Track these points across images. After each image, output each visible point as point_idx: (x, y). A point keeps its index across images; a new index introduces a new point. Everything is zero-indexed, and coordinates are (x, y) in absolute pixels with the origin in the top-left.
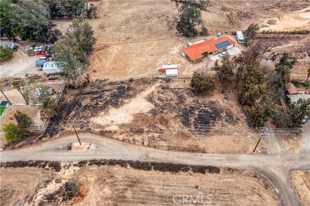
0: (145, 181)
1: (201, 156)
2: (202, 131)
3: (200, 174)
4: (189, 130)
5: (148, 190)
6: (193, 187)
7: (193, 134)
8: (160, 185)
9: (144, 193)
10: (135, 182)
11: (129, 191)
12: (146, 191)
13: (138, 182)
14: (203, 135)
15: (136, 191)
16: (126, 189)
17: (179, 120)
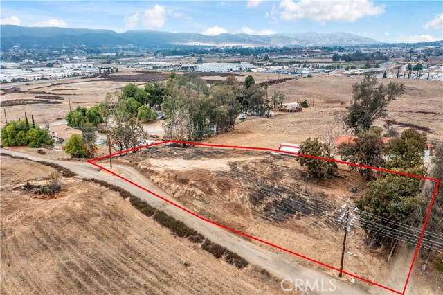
0: (128, 221)
1: (239, 240)
2: (272, 217)
3: (211, 255)
4: (251, 208)
5: (121, 231)
6: (181, 263)
7: (254, 214)
8: (141, 235)
9: (113, 231)
10: (116, 216)
11: (99, 219)
12: (117, 230)
13: (120, 218)
14: (267, 221)
15: (106, 223)
16: (98, 215)
17: (249, 193)
